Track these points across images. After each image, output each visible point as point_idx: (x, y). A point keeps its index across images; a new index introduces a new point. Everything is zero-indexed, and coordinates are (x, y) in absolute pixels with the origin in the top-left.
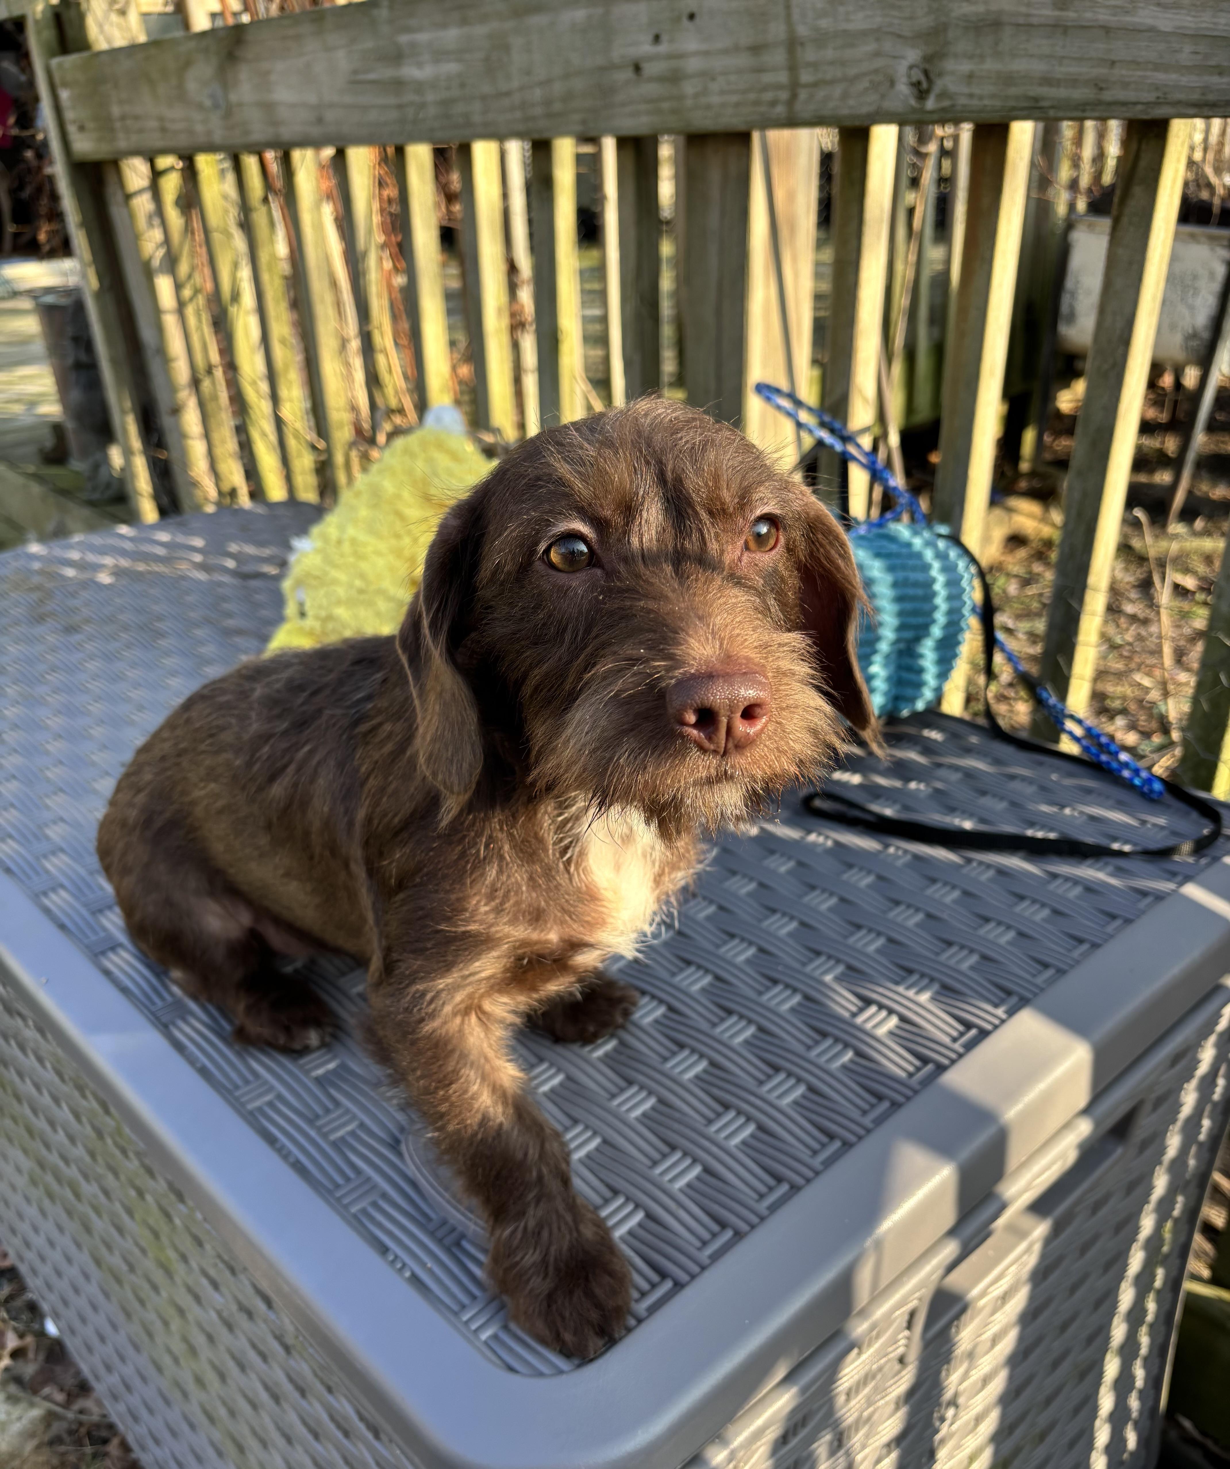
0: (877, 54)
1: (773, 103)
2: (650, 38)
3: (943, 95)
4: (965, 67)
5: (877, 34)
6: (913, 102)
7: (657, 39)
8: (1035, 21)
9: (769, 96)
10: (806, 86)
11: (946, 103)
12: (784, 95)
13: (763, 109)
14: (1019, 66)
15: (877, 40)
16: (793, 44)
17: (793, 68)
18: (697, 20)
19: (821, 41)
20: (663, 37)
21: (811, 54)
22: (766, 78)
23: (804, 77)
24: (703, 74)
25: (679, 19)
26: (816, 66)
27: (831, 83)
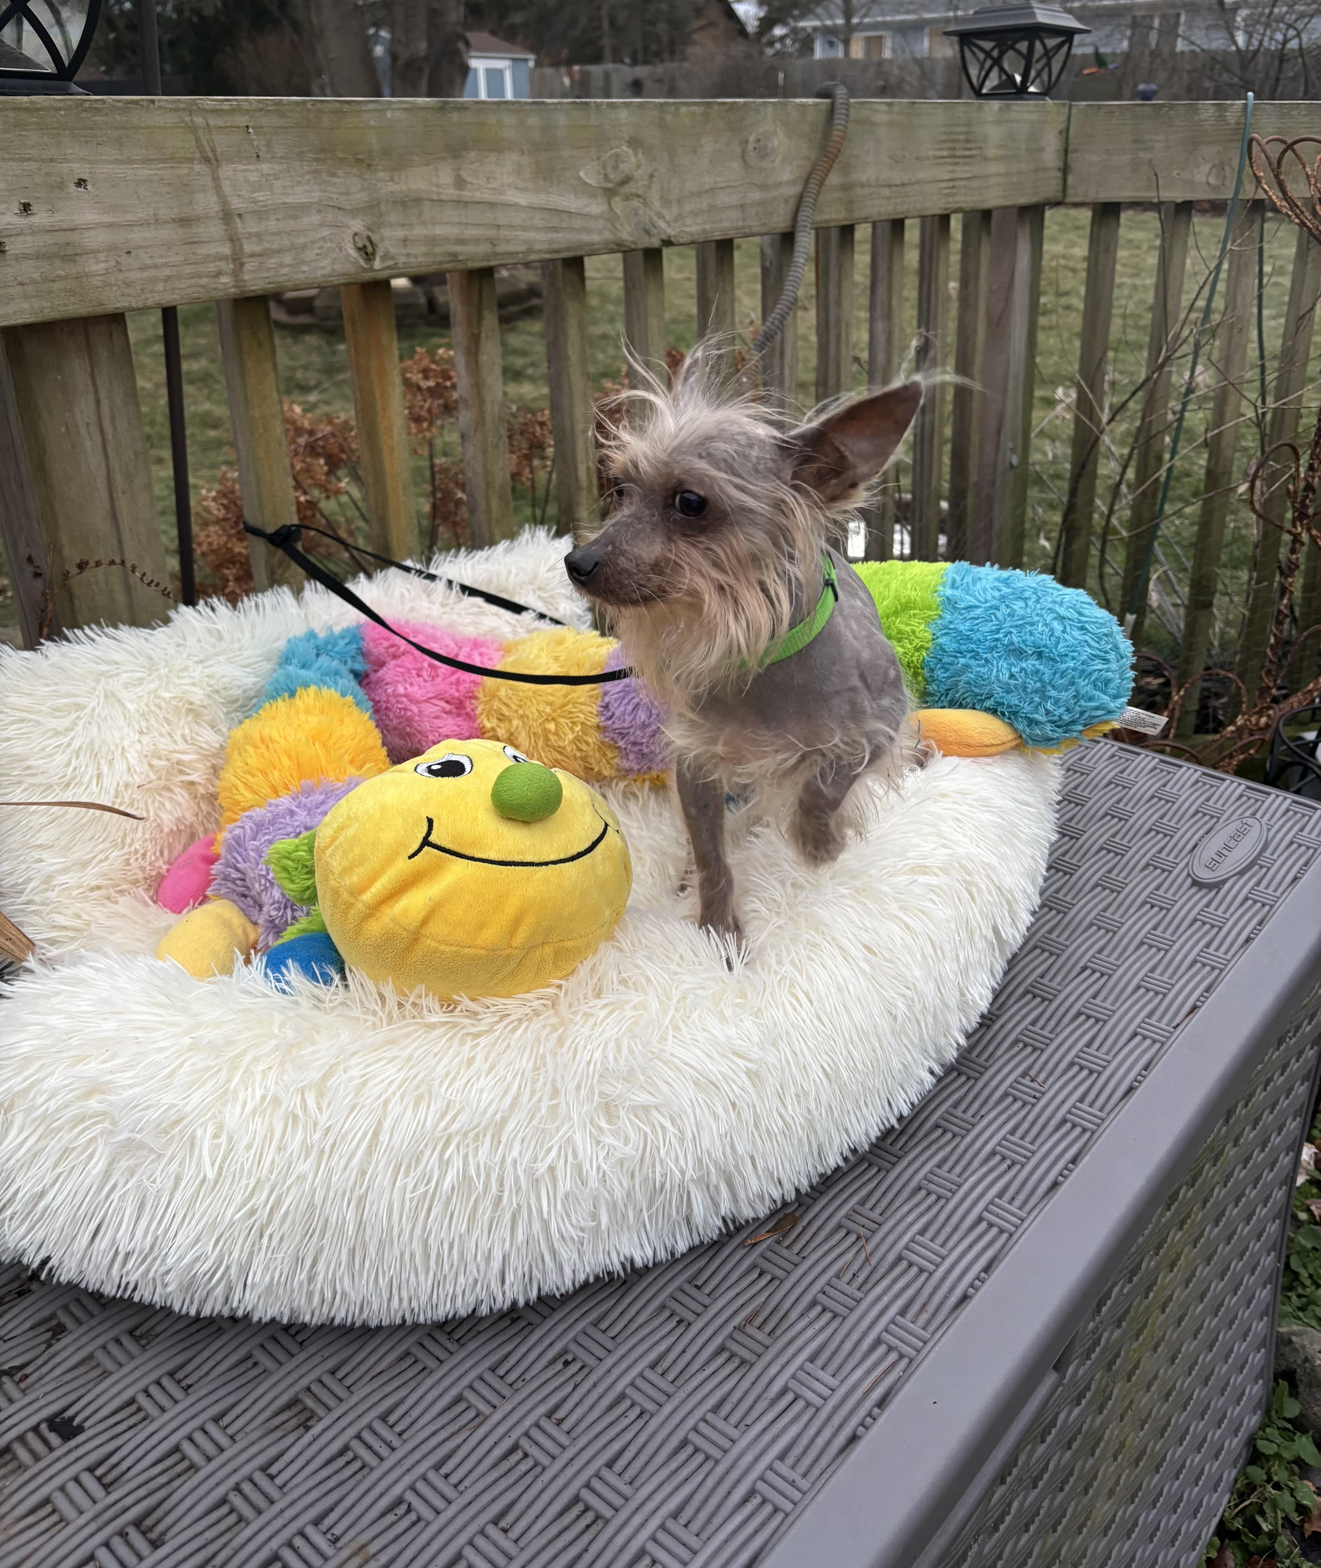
0: (321, 225)
1: (218, 274)
2: (16, 207)
3: (386, 256)
4: (400, 233)
5: (321, 207)
6: (362, 262)
7: (26, 208)
8: (444, 197)
9: (212, 267)
10: (252, 255)
11: (390, 263)
12: (229, 266)
13: (204, 281)
14: (439, 231)
15: (319, 211)
16: (227, 216)
17: (233, 239)
18: (90, 187)
19: (261, 214)
20: (34, 208)
21: (251, 226)
22: (204, 250)
23: (249, 247)
24: (111, 248)
25: (61, 186)
26: (259, 236)
27: (280, 251)
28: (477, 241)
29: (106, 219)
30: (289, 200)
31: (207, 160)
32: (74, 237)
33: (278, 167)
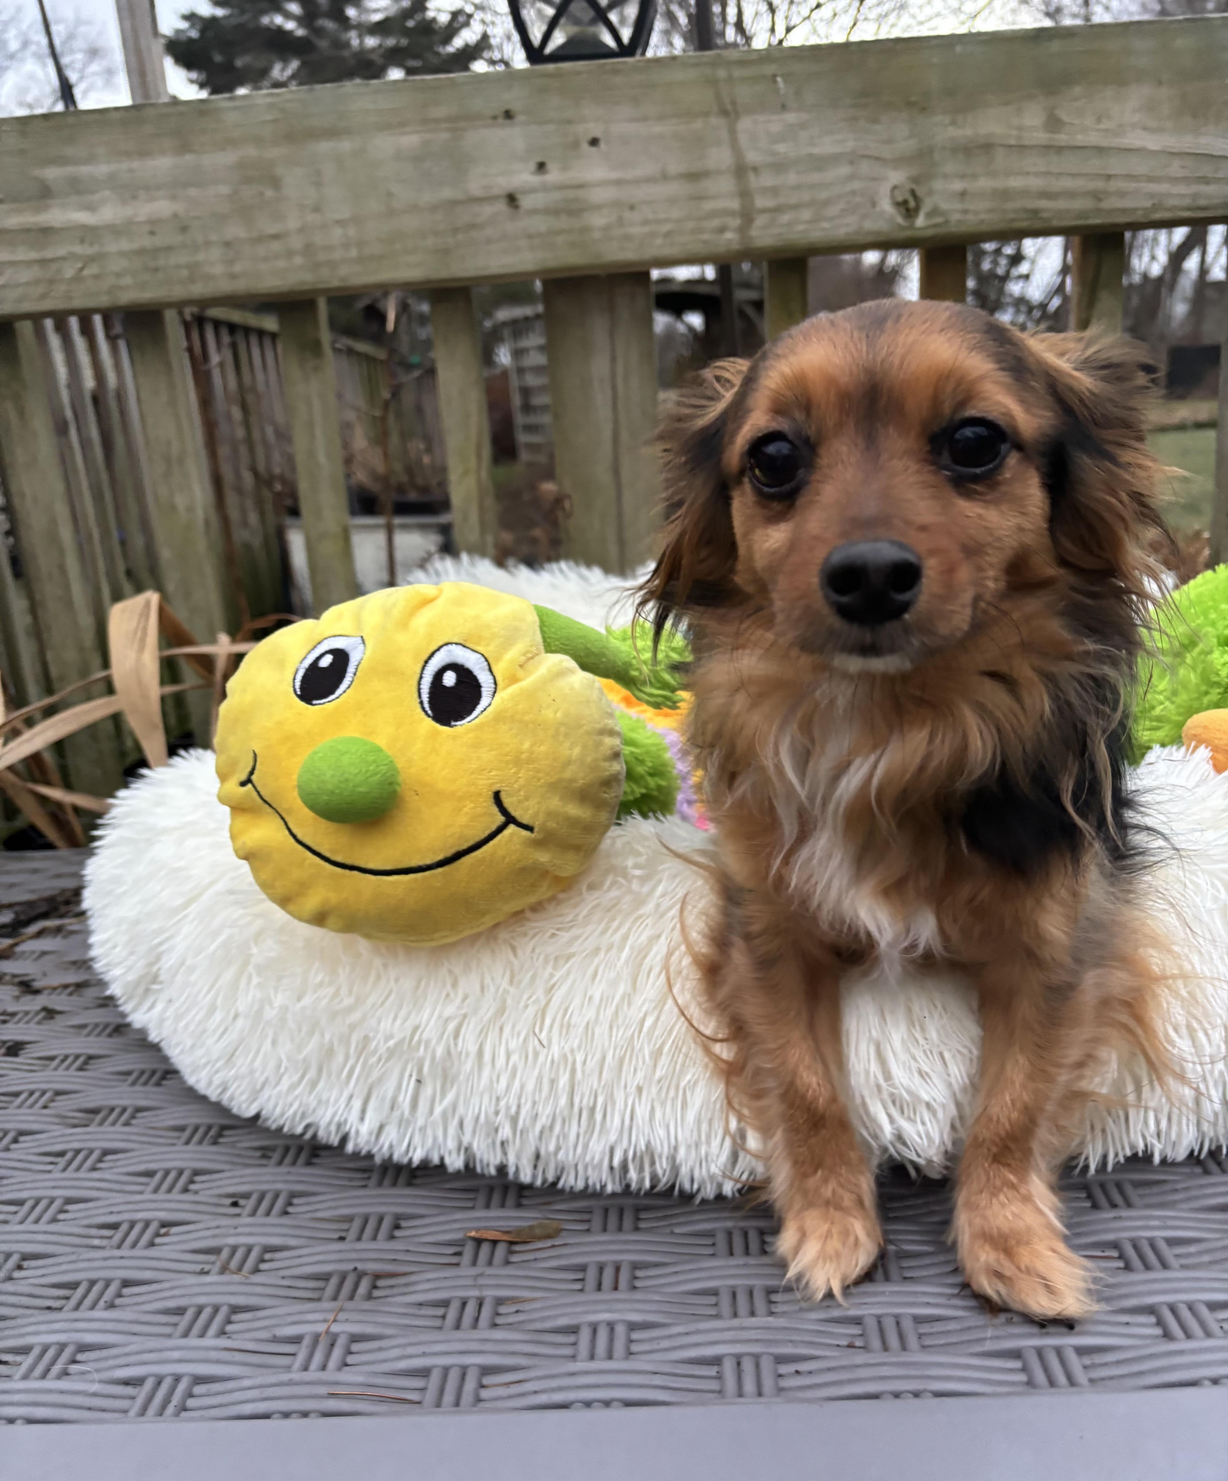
0: (851, 177)
1: (722, 230)
2: (532, 166)
3: (934, 212)
4: (957, 186)
5: (853, 158)
6: (900, 220)
7: (541, 167)
8: (1026, 142)
9: (716, 223)
10: (764, 211)
11: (939, 220)
12: (736, 222)
13: (706, 237)
14: (1015, 183)
15: (852, 163)
16: (741, 170)
17: (745, 194)
18: (602, 145)
19: (780, 166)
20: (550, 166)
21: (767, 180)
22: (708, 206)
23: (760, 202)
24: (617, 204)
25: (575, 145)
26: (774, 191)
27: (796, 207)
28: (1071, 194)
29: (614, 175)
30: (816, 151)
31: (724, 112)
32: (580, 193)
33: (804, 116)
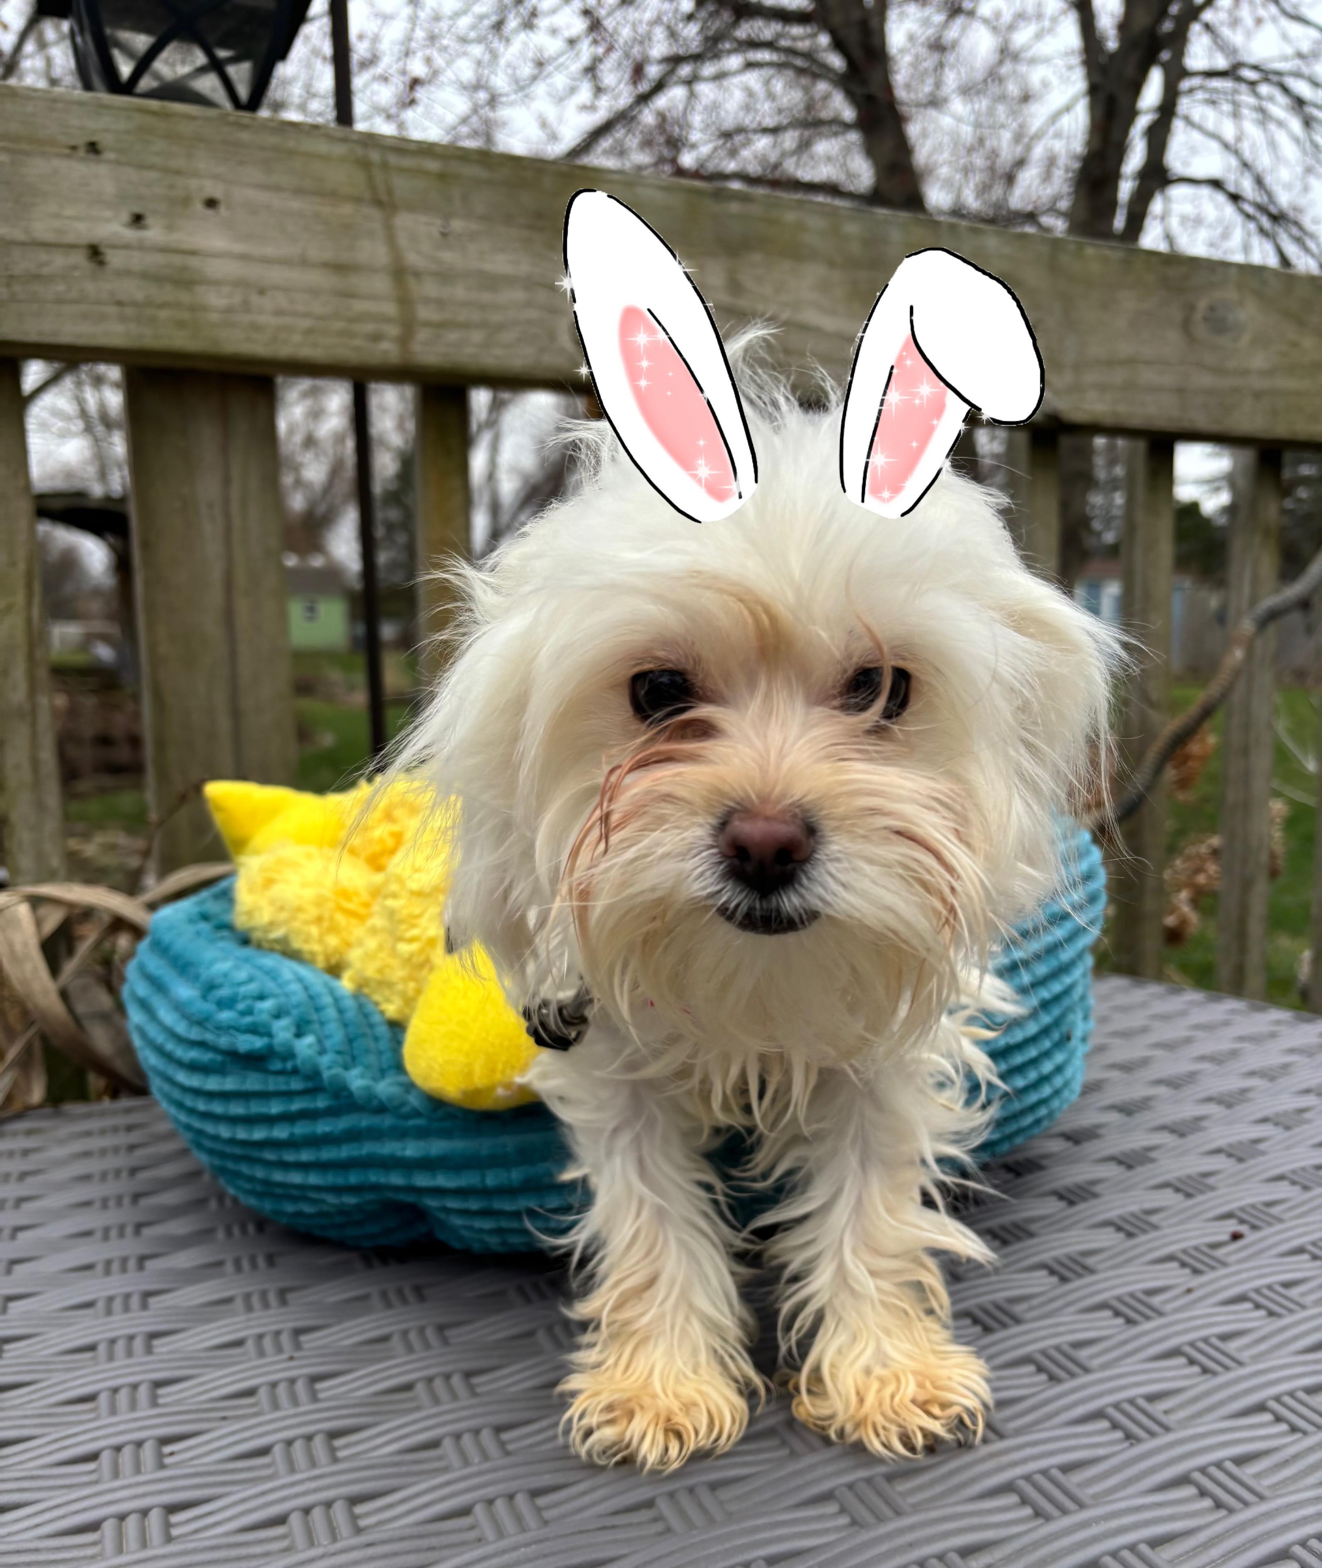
0: (528, 304)
1: (377, 337)
2: (125, 217)
5: (531, 283)
7: (138, 220)
9: (370, 328)
10: (428, 324)
12: (394, 331)
13: (357, 342)
15: (527, 289)
16: (400, 272)
17: (405, 301)
18: (223, 210)
19: (445, 276)
20: (149, 220)
21: (430, 288)
22: (359, 306)
23: (424, 313)
24: (240, 283)
25: (186, 201)
26: (440, 303)
27: (466, 326)
29: (239, 247)
30: (488, 267)
31: (378, 203)
32: (193, 262)
33: (474, 226)
